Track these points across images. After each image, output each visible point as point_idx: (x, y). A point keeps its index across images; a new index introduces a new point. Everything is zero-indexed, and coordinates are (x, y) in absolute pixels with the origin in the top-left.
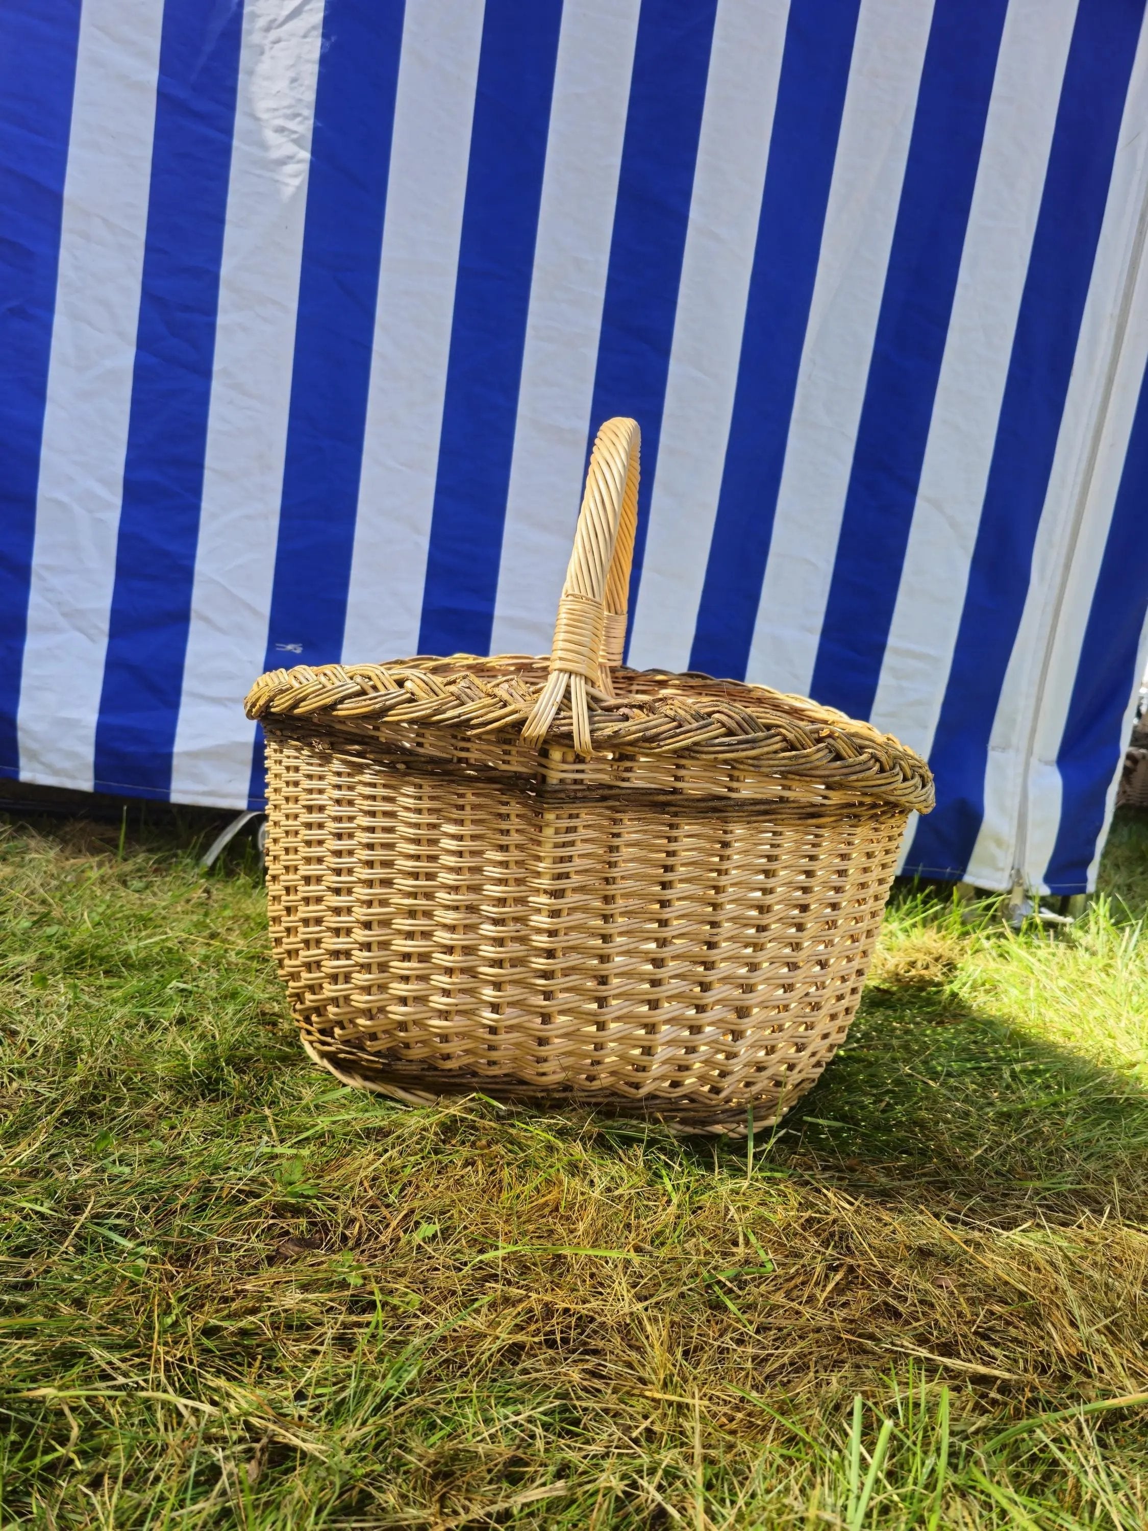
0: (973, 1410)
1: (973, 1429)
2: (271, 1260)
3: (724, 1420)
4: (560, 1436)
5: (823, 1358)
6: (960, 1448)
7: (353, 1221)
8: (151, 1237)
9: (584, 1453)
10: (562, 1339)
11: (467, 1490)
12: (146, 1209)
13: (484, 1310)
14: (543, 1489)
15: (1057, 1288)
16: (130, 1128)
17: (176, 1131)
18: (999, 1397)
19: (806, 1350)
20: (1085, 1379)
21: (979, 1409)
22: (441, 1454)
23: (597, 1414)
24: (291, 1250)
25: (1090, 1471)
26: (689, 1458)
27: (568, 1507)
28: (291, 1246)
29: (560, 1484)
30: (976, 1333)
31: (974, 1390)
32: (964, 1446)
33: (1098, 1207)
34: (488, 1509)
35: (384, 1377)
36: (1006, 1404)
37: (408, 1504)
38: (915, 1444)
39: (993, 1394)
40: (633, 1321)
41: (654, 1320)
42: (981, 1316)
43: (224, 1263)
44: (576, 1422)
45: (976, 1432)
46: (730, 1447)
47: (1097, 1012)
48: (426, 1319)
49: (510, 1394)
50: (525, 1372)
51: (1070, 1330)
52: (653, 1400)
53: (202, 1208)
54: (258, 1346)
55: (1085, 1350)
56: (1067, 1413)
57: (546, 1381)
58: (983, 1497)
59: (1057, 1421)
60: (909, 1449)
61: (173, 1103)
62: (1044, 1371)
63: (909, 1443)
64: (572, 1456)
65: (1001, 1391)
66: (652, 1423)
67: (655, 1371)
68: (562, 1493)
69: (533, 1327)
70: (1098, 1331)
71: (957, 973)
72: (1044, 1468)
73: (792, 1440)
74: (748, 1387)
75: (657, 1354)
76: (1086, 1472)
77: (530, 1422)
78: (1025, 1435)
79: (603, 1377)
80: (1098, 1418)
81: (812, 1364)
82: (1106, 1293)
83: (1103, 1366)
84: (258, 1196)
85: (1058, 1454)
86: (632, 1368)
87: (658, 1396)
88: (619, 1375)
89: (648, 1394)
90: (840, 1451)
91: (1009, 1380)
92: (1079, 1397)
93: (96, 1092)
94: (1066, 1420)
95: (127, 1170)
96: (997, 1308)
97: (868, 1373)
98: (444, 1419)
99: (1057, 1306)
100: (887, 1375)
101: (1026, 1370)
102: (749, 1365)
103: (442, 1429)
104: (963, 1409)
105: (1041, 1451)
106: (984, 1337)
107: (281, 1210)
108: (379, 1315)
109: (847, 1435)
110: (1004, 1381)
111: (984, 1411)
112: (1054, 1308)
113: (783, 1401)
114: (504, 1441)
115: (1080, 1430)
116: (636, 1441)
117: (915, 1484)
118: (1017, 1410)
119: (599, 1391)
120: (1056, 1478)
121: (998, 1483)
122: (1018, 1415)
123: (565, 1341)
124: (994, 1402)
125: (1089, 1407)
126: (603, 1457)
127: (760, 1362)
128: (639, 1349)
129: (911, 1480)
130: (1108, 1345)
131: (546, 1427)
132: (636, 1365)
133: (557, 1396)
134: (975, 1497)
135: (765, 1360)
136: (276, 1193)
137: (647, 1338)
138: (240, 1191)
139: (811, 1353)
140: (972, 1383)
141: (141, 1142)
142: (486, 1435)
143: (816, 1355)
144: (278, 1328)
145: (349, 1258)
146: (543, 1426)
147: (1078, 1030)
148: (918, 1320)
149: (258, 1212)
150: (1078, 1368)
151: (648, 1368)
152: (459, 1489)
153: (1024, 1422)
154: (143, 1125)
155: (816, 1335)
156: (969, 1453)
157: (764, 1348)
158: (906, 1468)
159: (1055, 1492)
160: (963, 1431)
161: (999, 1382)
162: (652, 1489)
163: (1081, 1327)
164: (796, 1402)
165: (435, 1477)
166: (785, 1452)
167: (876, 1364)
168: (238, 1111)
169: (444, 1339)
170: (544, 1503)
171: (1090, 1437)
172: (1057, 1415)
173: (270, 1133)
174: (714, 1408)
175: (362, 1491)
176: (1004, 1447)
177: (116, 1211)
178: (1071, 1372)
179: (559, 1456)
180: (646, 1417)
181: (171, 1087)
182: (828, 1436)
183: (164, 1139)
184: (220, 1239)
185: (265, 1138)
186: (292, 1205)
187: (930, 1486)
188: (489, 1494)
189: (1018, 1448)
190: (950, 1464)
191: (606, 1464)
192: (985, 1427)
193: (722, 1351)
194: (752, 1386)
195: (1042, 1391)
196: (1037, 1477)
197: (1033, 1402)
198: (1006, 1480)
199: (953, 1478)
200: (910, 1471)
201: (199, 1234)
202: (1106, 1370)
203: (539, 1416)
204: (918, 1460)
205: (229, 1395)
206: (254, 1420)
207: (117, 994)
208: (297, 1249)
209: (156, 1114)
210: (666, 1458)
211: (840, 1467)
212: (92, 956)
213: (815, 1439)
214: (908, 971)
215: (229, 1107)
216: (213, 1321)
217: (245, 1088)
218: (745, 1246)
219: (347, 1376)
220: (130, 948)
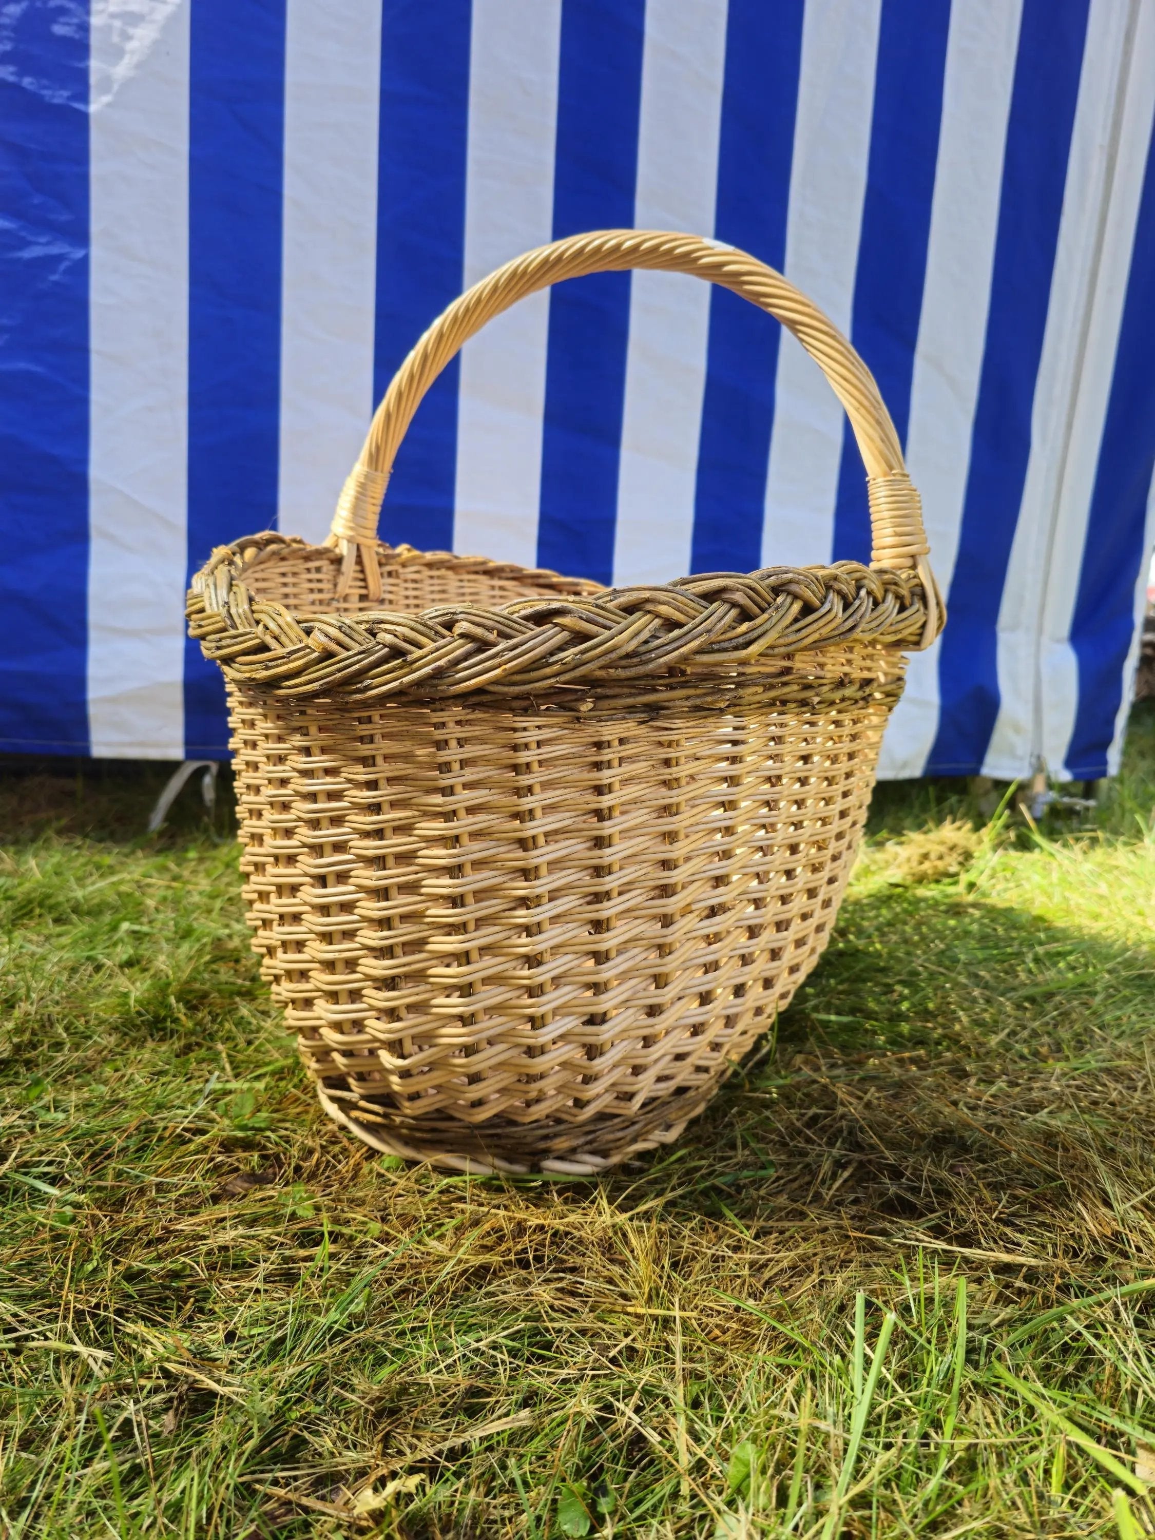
0: (996, 1302)
1: (996, 1321)
2: (216, 1198)
3: (717, 1331)
4: (529, 1361)
5: (828, 1259)
6: (981, 1343)
7: (311, 1152)
8: (82, 1183)
9: (553, 1379)
10: (535, 1258)
11: (416, 1427)
12: (79, 1154)
13: (449, 1234)
14: (505, 1420)
15: (1087, 1166)
16: (69, 1073)
17: (119, 1074)
18: (1025, 1285)
19: (811, 1251)
20: (1121, 1260)
21: (1003, 1300)
22: (388, 1390)
23: (572, 1335)
24: (239, 1187)
25: (1130, 1357)
26: (671, 1375)
27: (533, 1437)
28: (239, 1182)
29: (525, 1413)
30: (997, 1220)
31: (997, 1280)
32: (985, 1339)
33: (1131, 1084)
34: (439, 1446)
35: (328, 1310)
36: (1033, 1293)
37: (346, 1447)
38: (929, 1342)
39: (1019, 1283)
40: (616, 1233)
41: (639, 1231)
42: (1004, 1202)
43: (161, 1204)
44: (548, 1346)
45: (999, 1325)
46: (721, 1359)
47: (1125, 892)
48: (383, 1248)
49: (473, 1321)
50: (492, 1295)
51: (1104, 1210)
52: (637, 1316)
53: (142, 1149)
54: (190, 1288)
55: (1121, 1229)
56: (1101, 1297)
57: (515, 1304)
58: (1008, 1395)
59: (1091, 1306)
60: (922, 1347)
61: (117, 1046)
62: (1076, 1255)
63: (921, 1341)
64: (541, 1382)
65: (1028, 1279)
66: (634, 1340)
67: (638, 1285)
68: (526, 1423)
69: (503, 1247)
70: (1134, 1207)
71: (973, 861)
72: (1077, 1358)
73: (791, 1347)
74: (744, 1295)
75: (642, 1268)
76: (1125, 1359)
77: (494, 1348)
78: (1055, 1324)
79: (581, 1295)
80: (1137, 1300)
81: (816, 1266)
82: (1141, 1168)
83: (1141, 1245)
84: (203, 1132)
85: (1093, 1342)
86: (616, 1285)
87: (641, 1311)
88: (600, 1293)
89: (630, 1310)
90: (843, 1357)
91: (1037, 1267)
92: (1115, 1278)
93: (33, 1038)
94: (1100, 1305)
95: (61, 1116)
96: (1020, 1192)
97: (878, 1270)
98: (395, 1352)
99: (1089, 1186)
100: (900, 1271)
101: (1055, 1256)
102: (746, 1272)
103: (392, 1362)
104: (985, 1300)
105: (1073, 1339)
106: (1007, 1223)
107: (228, 1146)
108: (328, 1247)
109: (852, 1338)
110: (1030, 1268)
111: (1008, 1302)
112: (1085, 1188)
113: (781, 1306)
114: (462, 1371)
115: (1117, 1314)
116: (613, 1361)
117: (930, 1384)
118: (1046, 1298)
119: (574, 1311)
120: (1092, 1368)
121: (1025, 1377)
122: (1047, 1303)
123: (538, 1259)
124: (1021, 1292)
125: (1126, 1289)
126: (577, 1382)
127: (758, 1268)
128: (623, 1264)
129: (925, 1381)
130: (1145, 1222)
131: (514, 1353)
132: (618, 1280)
133: (526, 1319)
134: (999, 1395)
135: (765, 1265)
136: (223, 1128)
137: (632, 1251)
138: (184, 1129)
139: (815, 1255)
140: (995, 1272)
141: (79, 1088)
142: (442, 1365)
143: (820, 1256)
144: (214, 1268)
145: (300, 1190)
146: (509, 1352)
147: (1105, 911)
148: (933, 1211)
149: (203, 1149)
150: (1112, 1249)
151: (631, 1283)
152: (406, 1425)
153: (1054, 1310)
154: (83, 1069)
155: (821, 1236)
156: (991, 1347)
157: (763, 1253)
158: (920, 1368)
159: (1090, 1383)
160: (985, 1324)
161: (1024, 1270)
162: (629, 1413)
163: (1115, 1204)
164: (796, 1306)
165: (378, 1415)
166: (782, 1360)
167: (888, 1261)
168: (188, 1048)
169: (402, 1267)
170: (506, 1436)
171: (1128, 1320)
172: (1091, 1300)
173: (223, 1069)
174: (704, 1319)
175: (296, 1436)
176: (1031, 1338)
177: (46, 1159)
178: (1107, 1254)
179: (525, 1382)
180: (627, 1335)
181: (116, 1029)
182: (830, 1340)
183: (105, 1082)
184: (159, 1179)
185: (217, 1073)
186: (242, 1139)
187: (946, 1386)
188: (441, 1429)
189: (1048, 1338)
190: (968, 1360)
191: (579, 1389)
192: (1010, 1320)
193: (716, 1259)
194: (749, 1294)
195: (1073, 1275)
196: (1070, 1369)
197: (1064, 1289)
198: (1033, 1375)
199: (974, 1376)
200: (924, 1372)
201: (137, 1177)
202: (1145, 1249)
203: (504, 1341)
204: (933, 1358)
205: (146, 1342)
206: (169, 1366)
207: (65, 940)
208: (246, 1185)
209: (99, 1058)
210: (646, 1375)
211: (843, 1373)
212: (41, 905)
213: (814, 1343)
214: (921, 863)
215: (178, 1045)
216: (137, 1265)
217: (196, 1024)
218: (743, 1148)
219: (287, 1313)
220: (79, 894)
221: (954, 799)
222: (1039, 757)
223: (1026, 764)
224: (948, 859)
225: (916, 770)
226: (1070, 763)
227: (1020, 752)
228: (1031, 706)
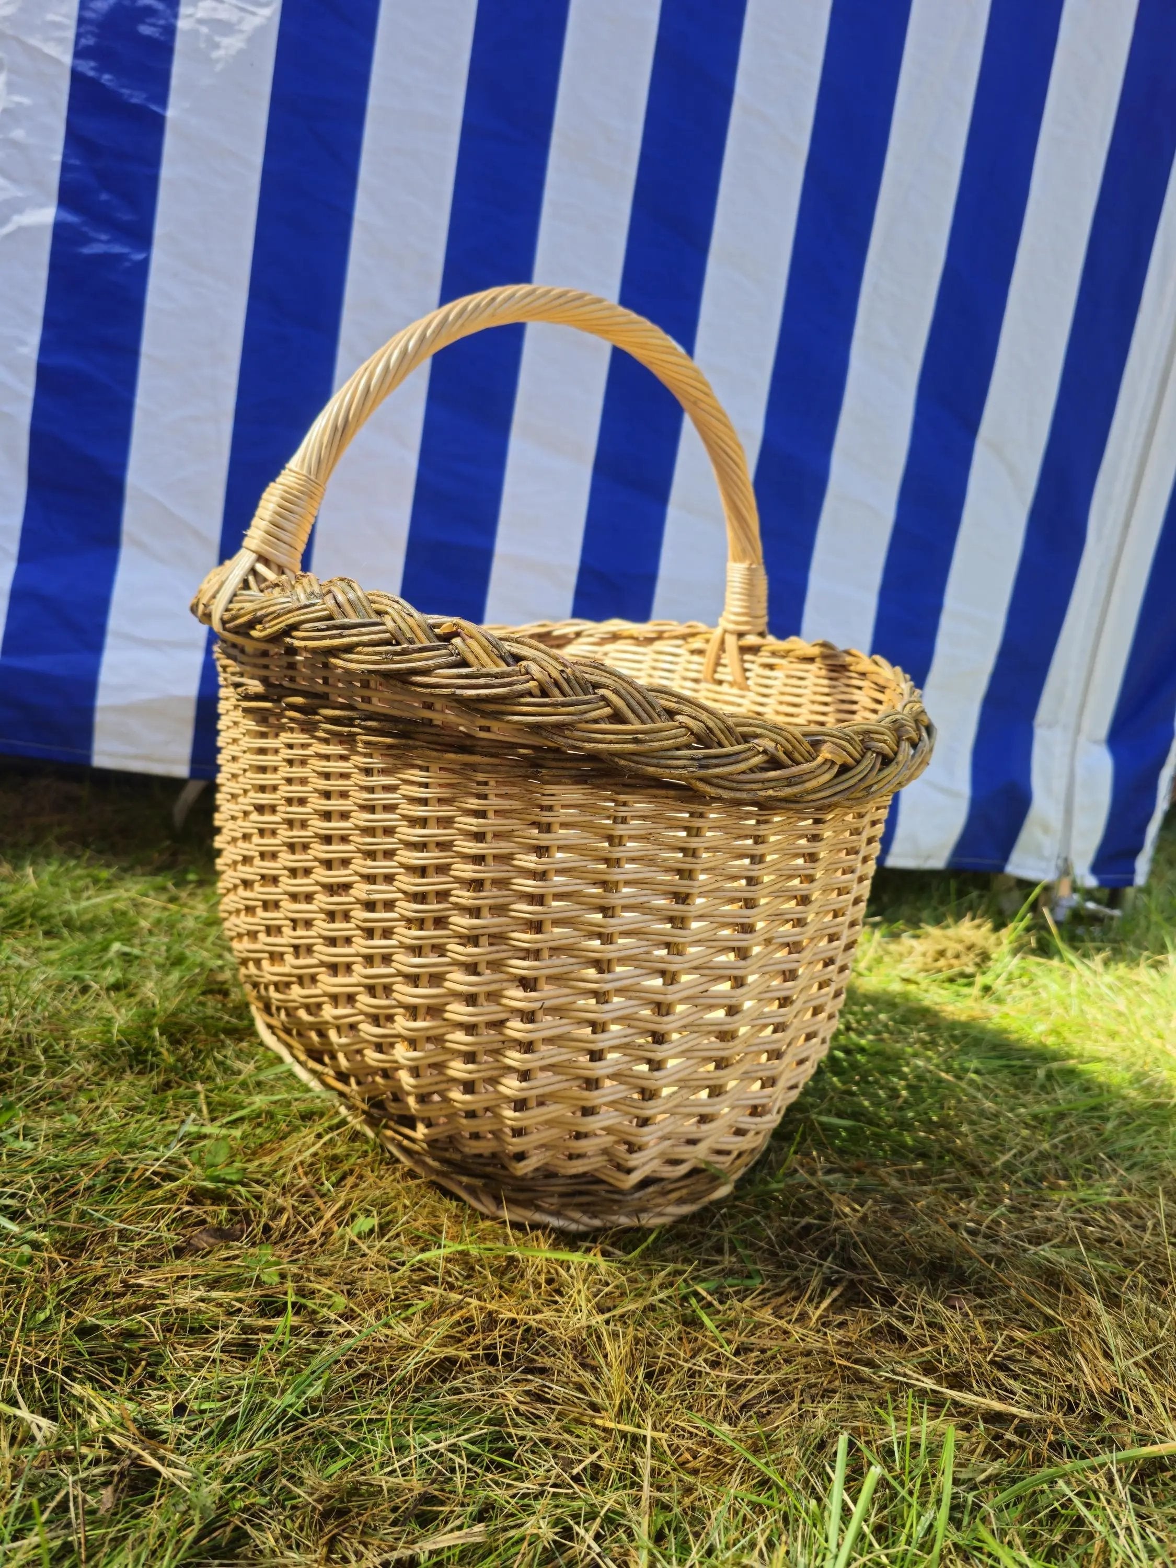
0: (985, 1454)
1: (982, 1477)
2: (179, 1252)
3: (687, 1455)
4: (488, 1469)
5: (810, 1386)
6: (966, 1501)
7: (281, 1210)
8: (43, 1221)
9: (511, 1492)
10: (504, 1354)
11: (363, 1533)
12: (43, 1189)
13: (417, 1318)
14: (457, 1533)
15: (1089, 1313)
16: (43, 1099)
17: (94, 1105)
18: (1015, 1439)
19: (792, 1377)
20: (1119, 1421)
21: (992, 1453)
22: (338, 1488)
23: (535, 1444)
24: (204, 1241)
25: (1122, 1533)
26: (637, 1502)
27: (484, 1557)
28: (204, 1237)
29: (479, 1527)
30: (992, 1362)
31: (986, 1429)
32: (970, 1497)
33: (1140, 1222)
34: (386, 1556)
35: (283, 1391)
36: (1023, 1448)
37: (290, 1547)
38: (911, 1493)
39: (1009, 1436)
40: (590, 1335)
41: (615, 1335)
42: (999, 1343)
43: (122, 1253)
44: (509, 1454)
45: (986, 1481)
46: (689, 1490)
47: (1145, 1011)
48: (346, 1326)
49: (433, 1418)
50: (456, 1391)
51: (1104, 1362)
52: (605, 1430)
53: (109, 1190)
54: (143, 1350)
55: (1121, 1386)
56: (1096, 1461)
57: (480, 1404)
58: (990, 1562)
59: (1083, 1470)
60: (903, 1498)
61: (95, 1074)
62: (1071, 1410)
63: (903, 1492)
64: (499, 1494)
65: (1019, 1432)
66: (600, 1457)
67: (609, 1396)
68: (479, 1539)
69: (472, 1339)
70: (1136, 1364)
71: (990, 964)
72: (1066, 1527)
73: (765, 1483)
74: (719, 1418)
75: (614, 1376)
76: (1116, 1535)
77: (453, 1452)
78: (1045, 1487)
79: (547, 1401)
80: (1133, 1468)
81: (797, 1393)
82: (1147, 1321)
83: (1141, 1406)
84: (173, 1179)
85: (1084, 1511)
86: (585, 1393)
87: (610, 1425)
88: (567, 1401)
89: (599, 1422)
90: (819, 1500)
91: (1029, 1420)
92: (1112, 1441)
93: (12, 1059)
94: (1094, 1470)
95: (29, 1145)
96: (1018, 1335)
97: (862, 1405)
98: (349, 1445)
99: (1089, 1333)
100: (886, 1408)
101: (1049, 1408)
102: (723, 1392)
103: (345, 1456)
104: (972, 1452)
105: (1063, 1506)
106: (1002, 1367)
107: (197, 1196)
108: (290, 1319)
109: (830, 1480)
110: (1022, 1420)
111: (998, 1456)
112: (1085, 1336)
113: (758, 1436)
114: (417, 1473)
115: (1111, 1481)
116: (577, 1479)
117: (908, 1543)
118: (1037, 1455)
119: (538, 1417)
120: (1080, 1540)
121: (1010, 1544)
122: (1038, 1461)
123: (508, 1356)
124: (1010, 1445)
125: (1122, 1455)
126: (536, 1498)
127: (735, 1388)
128: (595, 1370)
129: (903, 1538)
130: (1147, 1381)
131: (473, 1458)
132: (588, 1387)
133: (489, 1422)
134: (981, 1561)
135: (743, 1386)
136: (195, 1177)
137: (606, 1356)
138: (154, 1173)
139: (797, 1380)
140: (986, 1421)
141: (51, 1116)
142: (397, 1465)
143: (802, 1382)
144: (170, 1331)
145: (267, 1253)
146: (468, 1457)
147: (1124, 1030)
148: (924, 1345)
149: (172, 1197)
150: (1111, 1408)
151: (602, 1392)
152: (355, 1528)
153: (1046, 1471)
154: (58, 1097)
155: (805, 1360)
156: (977, 1507)
157: (742, 1372)
158: (899, 1522)
159: (1078, 1556)
160: (970, 1480)
161: (1016, 1421)
162: (589, 1538)
163: (1117, 1359)
164: (773, 1437)
165: (326, 1515)
166: (754, 1498)
167: (873, 1395)
168: (167, 1085)
169: (365, 1349)
170: (457, 1551)
171: (1122, 1491)
172: (1084, 1464)
173: (200, 1111)
174: (676, 1441)
175: (237, 1528)
176: (1019, 1499)
177: (8, 1190)
178: (1103, 1412)
179: (482, 1494)
180: (593, 1450)
181: (95, 1056)
182: (807, 1481)
183: (79, 1113)
184: (122, 1226)
185: (193, 1115)
186: (212, 1191)
187: (926, 1546)
188: (390, 1538)
189: (1036, 1501)
190: (951, 1519)
191: (539, 1506)
192: (997, 1475)
193: (692, 1374)
194: (725, 1417)
195: (1067, 1433)
196: (1057, 1538)
197: (1056, 1447)
198: (1018, 1541)
199: (956, 1537)
200: (903, 1526)
201: (100, 1220)
202: (1144, 1411)
203: (465, 1444)
204: (914, 1512)
205: (91, 1407)
206: (113, 1438)
207: (54, 955)
208: (212, 1240)
209: (75, 1085)
210: (610, 1500)
211: (818, 1520)
212: (33, 916)
213: (790, 1484)
214: (936, 960)
215: (157, 1079)
216: (90, 1320)
217: (178, 1060)
218: (731, 1254)
219: (241, 1389)
220: (73, 908)
221: (974, 894)
222: (1066, 860)
223: (1053, 864)
224: (964, 959)
225: (939, 862)
226: (1096, 869)
227: (1047, 853)
228: (1061, 807)
